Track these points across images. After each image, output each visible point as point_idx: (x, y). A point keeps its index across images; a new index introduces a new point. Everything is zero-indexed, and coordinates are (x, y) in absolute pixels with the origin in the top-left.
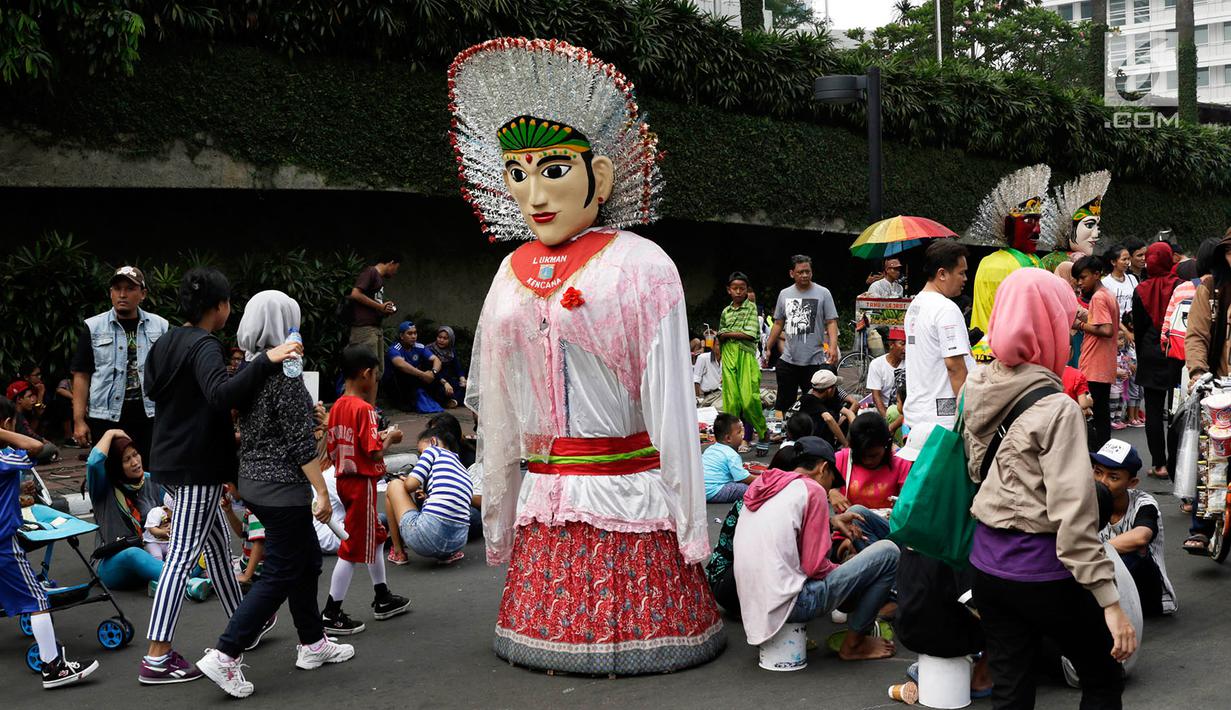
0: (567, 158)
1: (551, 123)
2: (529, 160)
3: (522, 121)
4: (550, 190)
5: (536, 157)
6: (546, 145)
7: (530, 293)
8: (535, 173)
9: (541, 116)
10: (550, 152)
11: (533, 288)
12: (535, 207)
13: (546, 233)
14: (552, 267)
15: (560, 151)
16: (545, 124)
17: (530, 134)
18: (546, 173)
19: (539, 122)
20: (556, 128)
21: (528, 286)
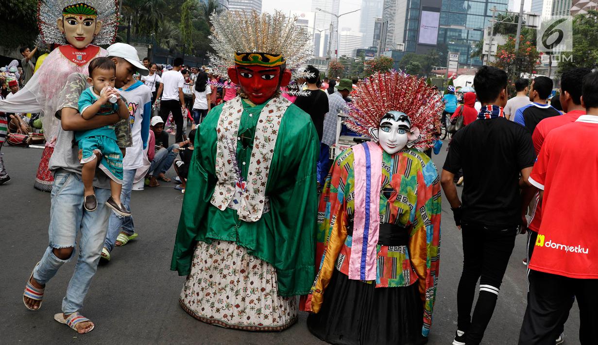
0: (92, 20)
1: (92, 7)
2: (81, 19)
3: (82, 5)
4: (84, 29)
5: (84, 18)
6: (88, 15)
7: (75, 65)
8: (82, 23)
9: (89, 5)
10: (89, 17)
11: (76, 63)
12: (78, 34)
13: (79, 44)
14: (81, 56)
15: (92, 17)
16: (90, 7)
17: (84, 9)
18: (85, 24)
19: (88, 6)
20: (92, 9)
21: (73, 62)
